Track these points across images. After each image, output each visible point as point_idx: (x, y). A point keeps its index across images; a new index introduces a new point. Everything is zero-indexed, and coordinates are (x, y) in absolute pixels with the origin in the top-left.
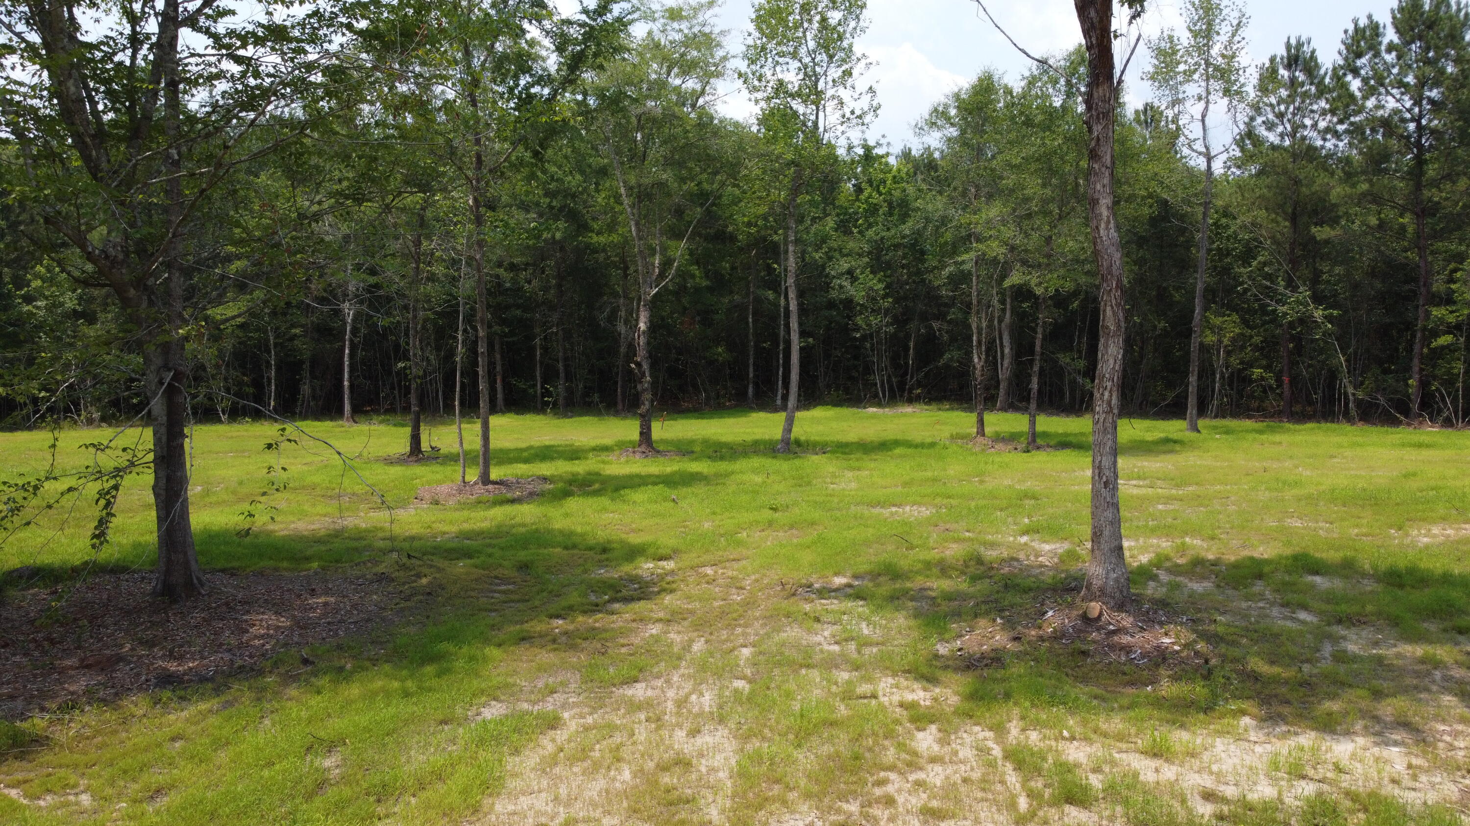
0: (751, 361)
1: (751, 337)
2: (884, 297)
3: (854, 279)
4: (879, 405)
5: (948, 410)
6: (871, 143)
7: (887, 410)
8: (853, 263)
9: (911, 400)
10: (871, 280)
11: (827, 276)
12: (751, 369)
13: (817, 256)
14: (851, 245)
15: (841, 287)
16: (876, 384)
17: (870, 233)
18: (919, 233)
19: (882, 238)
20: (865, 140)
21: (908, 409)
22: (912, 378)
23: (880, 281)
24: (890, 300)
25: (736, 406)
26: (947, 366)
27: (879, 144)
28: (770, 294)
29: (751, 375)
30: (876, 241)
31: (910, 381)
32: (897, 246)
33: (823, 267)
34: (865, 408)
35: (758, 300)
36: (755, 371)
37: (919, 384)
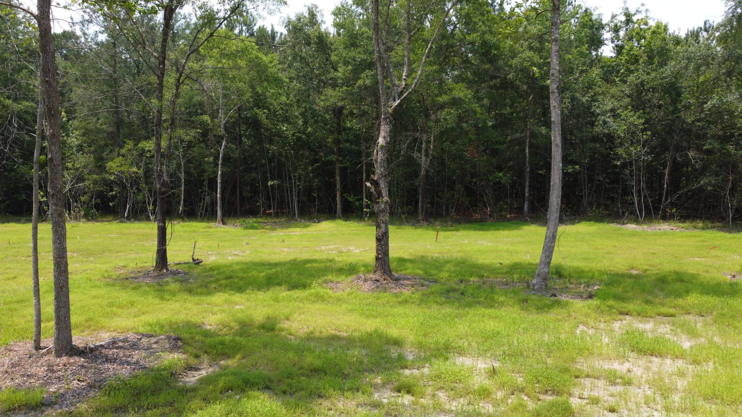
0: (527, 183)
1: (527, 164)
2: (643, 131)
3: (616, 116)
4: (636, 221)
5: (703, 229)
6: (632, 11)
7: (645, 226)
8: (616, 103)
9: (665, 218)
10: (632, 116)
11: (593, 114)
12: (527, 190)
13: (584, 99)
14: (613, 90)
15: (605, 122)
16: (633, 203)
17: (631, 78)
18: (677, 75)
19: (642, 82)
20: (627, 9)
21: (665, 227)
22: (667, 199)
23: (639, 118)
24: (649, 133)
25: (515, 218)
26: (701, 190)
27: (638, 11)
28: (544, 130)
29: (527, 195)
30: (636, 85)
31: (665, 202)
32: (654, 89)
33: (589, 107)
34: (624, 224)
35: (533, 135)
36: (529, 191)
37: (673, 205)
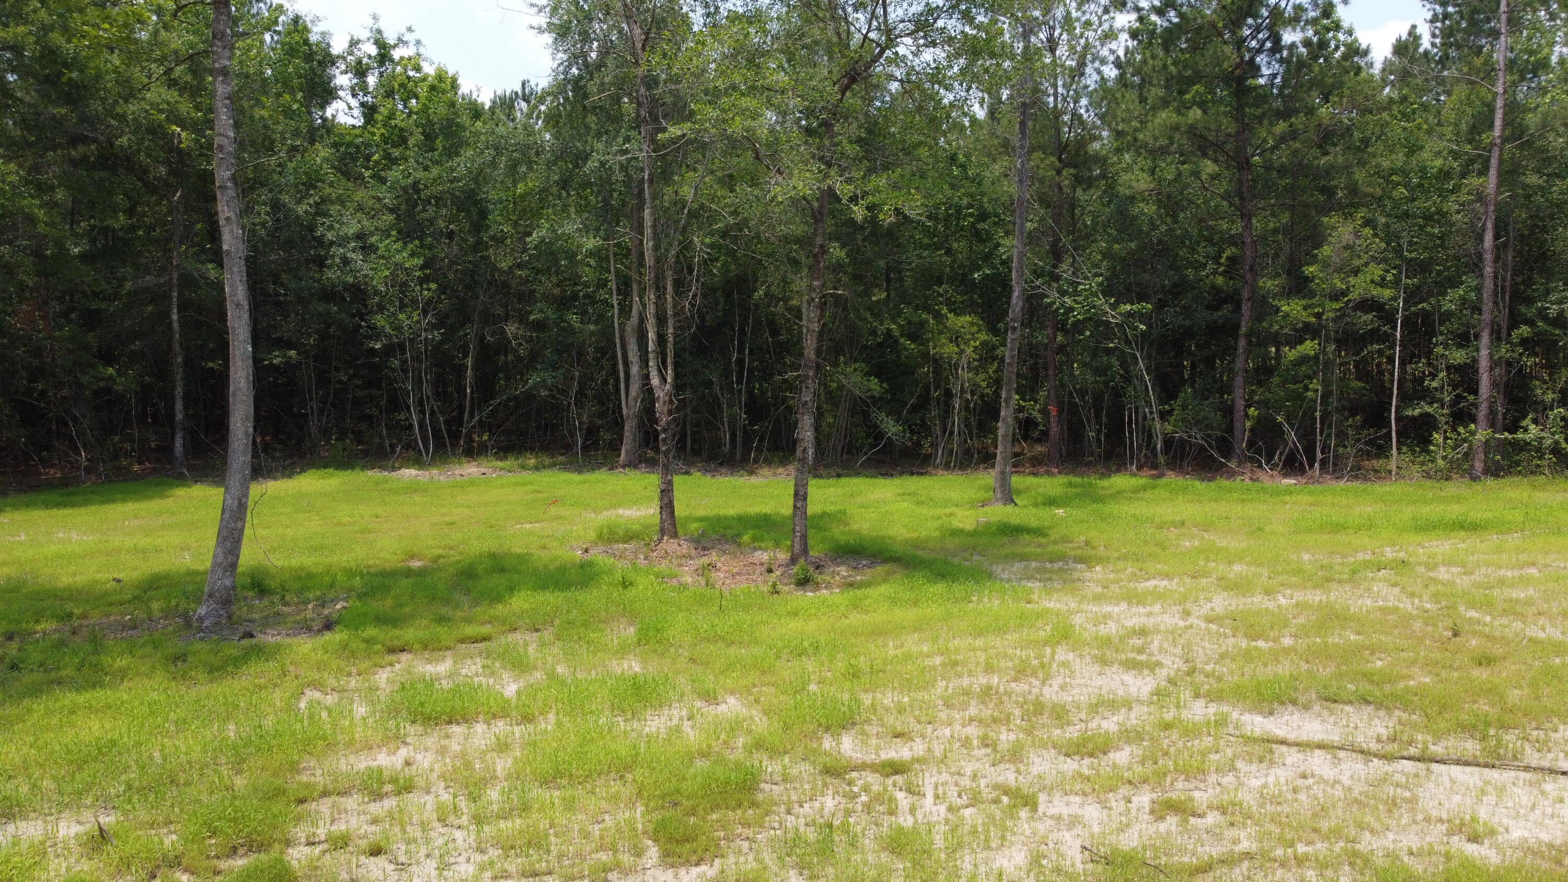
0: (179, 391)
1: (177, 347)
2: (422, 281)
3: (367, 249)
4: (418, 462)
5: (537, 468)
6: (391, 40)
7: (435, 471)
8: (366, 223)
9: (472, 452)
10: (399, 251)
11: (320, 241)
12: (179, 406)
13: (301, 209)
14: (360, 195)
15: (346, 261)
16: (411, 426)
17: (394, 174)
18: (479, 177)
19: (416, 183)
20: (379, 32)
21: (471, 469)
22: (472, 416)
23: (413, 254)
24: (433, 286)
25: (154, 471)
26: (529, 396)
27: (401, 41)
28: (211, 270)
29: (179, 416)
30: (404, 189)
31: (471, 421)
32: (439, 201)
33: (312, 228)
34: (394, 469)
35: (187, 281)
36: (186, 409)
37: (483, 426)
